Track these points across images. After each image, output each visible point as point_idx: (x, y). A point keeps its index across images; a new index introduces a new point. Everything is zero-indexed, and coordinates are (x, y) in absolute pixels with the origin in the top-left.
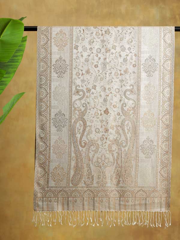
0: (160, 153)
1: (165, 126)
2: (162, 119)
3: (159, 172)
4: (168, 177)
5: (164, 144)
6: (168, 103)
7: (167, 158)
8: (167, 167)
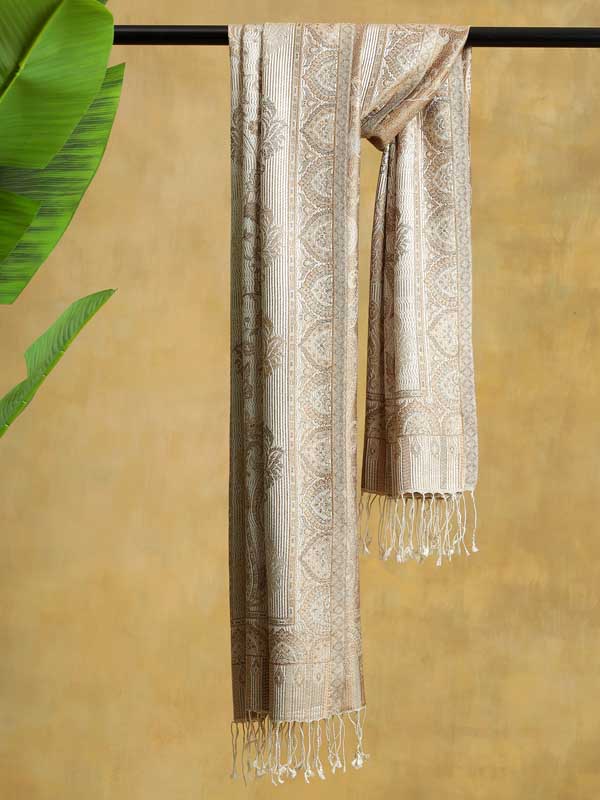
0: (300, 482)
1: (318, 372)
2: (306, 344)
3: (300, 559)
4: (335, 579)
5: (314, 446)
6: (325, 278)
7: (330, 501)
8: (330, 537)
